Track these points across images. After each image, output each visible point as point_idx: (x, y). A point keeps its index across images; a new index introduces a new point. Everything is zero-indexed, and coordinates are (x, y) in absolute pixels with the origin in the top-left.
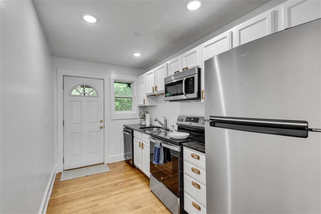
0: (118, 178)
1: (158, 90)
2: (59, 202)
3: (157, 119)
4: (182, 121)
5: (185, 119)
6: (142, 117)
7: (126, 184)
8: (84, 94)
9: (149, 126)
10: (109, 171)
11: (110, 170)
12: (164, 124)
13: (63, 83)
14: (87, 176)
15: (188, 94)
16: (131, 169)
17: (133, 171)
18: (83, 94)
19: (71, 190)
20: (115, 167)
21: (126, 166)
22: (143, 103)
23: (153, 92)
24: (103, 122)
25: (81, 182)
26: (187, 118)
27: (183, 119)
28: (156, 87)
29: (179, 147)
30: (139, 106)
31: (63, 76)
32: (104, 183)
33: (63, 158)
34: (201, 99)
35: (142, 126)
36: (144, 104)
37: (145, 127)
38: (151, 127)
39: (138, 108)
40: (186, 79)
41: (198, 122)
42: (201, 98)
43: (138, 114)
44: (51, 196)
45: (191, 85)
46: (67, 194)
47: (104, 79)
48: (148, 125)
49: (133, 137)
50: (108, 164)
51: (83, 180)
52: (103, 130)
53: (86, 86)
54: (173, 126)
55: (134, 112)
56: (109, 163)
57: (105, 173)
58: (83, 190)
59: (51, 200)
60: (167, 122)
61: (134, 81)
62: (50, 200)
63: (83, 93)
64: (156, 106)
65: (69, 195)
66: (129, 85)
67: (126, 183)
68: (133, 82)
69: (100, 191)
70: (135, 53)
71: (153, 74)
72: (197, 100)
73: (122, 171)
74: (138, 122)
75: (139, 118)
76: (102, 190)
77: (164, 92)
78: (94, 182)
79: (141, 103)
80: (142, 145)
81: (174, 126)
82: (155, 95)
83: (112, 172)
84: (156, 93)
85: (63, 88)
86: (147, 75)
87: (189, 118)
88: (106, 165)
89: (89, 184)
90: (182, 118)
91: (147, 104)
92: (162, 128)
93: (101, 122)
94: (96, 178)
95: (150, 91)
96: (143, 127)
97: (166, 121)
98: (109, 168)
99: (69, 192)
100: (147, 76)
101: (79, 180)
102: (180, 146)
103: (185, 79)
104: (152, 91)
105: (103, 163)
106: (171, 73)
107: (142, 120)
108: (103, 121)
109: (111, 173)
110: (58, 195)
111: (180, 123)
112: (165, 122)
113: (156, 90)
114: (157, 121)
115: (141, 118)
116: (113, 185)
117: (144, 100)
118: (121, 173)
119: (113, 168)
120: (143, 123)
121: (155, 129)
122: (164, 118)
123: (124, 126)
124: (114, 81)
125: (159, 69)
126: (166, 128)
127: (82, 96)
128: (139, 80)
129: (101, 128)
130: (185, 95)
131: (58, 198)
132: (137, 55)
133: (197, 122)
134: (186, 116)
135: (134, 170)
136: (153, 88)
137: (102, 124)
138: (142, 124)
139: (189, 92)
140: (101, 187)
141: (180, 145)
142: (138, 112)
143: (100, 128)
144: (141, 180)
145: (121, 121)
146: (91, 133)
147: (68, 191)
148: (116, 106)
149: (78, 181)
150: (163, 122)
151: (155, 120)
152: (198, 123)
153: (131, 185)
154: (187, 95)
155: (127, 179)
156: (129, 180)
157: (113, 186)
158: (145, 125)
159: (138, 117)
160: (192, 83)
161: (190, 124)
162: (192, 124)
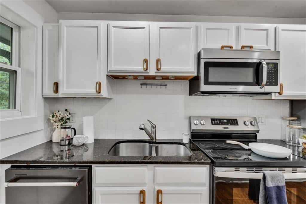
1: (163, 68)
23: (146, 70)
26: (211, 119)
28: (159, 62)
36: (99, 93)
64: (112, 99)
87: (216, 119)
97: (155, 127)
113: (158, 68)
114: (144, 130)
117: (100, 84)
136: (145, 61)
139: (268, 84)
151: (142, 128)
152: (238, 125)
160: (273, 72)
161: (224, 128)
162: (228, 128)
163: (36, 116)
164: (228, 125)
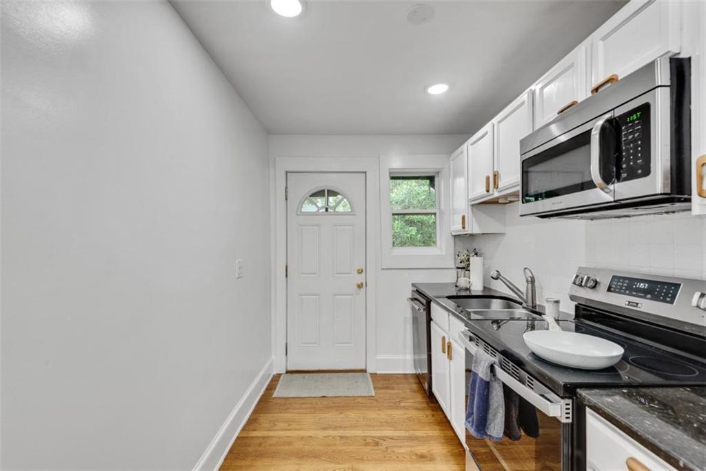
0: (387, 422)
1: (501, 184)
2: (250, 449)
3: (500, 274)
4: (594, 287)
5: (605, 282)
6: (462, 265)
7: (402, 451)
8: (327, 210)
9: (480, 294)
10: (374, 395)
11: (376, 393)
12: (523, 289)
13: (286, 188)
14: (323, 397)
15: (619, 181)
16: (425, 405)
17: (429, 413)
18: (324, 210)
19: (282, 425)
20: (387, 388)
21: (415, 392)
22: (461, 226)
23: (488, 191)
24: (364, 273)
25: (306, 408)
26: (614, 277)
27: (596, 282)
28: (496, 176)
29: (563, 402)
30: (454, 234)
31: (287, 173)
32: (352, 427)
33: (287, 344)
34: (689, 200)
35: (461, 290)
36: (464, 228)
37: (467, 293)
38: (488, 296)
39: (451, 241)
40: (609, 121)
41: (673, 297)
42: (695, 196)
43: (453, 257)
44: (244, 429)
45: (634, 141)
46: (271, 433)
47: (365, 173)
48: (477, 288)
49: (429, 320)
50: (374, 376)
51: (312, 403)
52: (364, 293)
53: (328, 191)
54: (557, 302)
55: (442, 251)
56: (378, 372)
57: (360, 400)
58: (302, 433)
59: (242, 437)
60: (537, 284)
61: (443, 168)
62: (238, 438)
63: (322, 208)
64: (503, 234)
65: (274, 437)
66: (431, 179)
67: (401, 447)
68: (438, 173)
69: (335, 448)
70: (431, 85)
71: (488, 138)
72: (668, 206)
73: (402, 404)
74: (449, 277)
75: (453, 266)
76: (340, 448)
77: (519, 188)
78: (331, 417)
79: (457, 227)
80: (448, 349)
81: (560, 304)
82: (494, 202)
83: (377, 401)
84: (496, 194)
85: (286, 199)
86: (472, 144)
87: (624, 278)
88: (369, 376)
89: (320, 419)
90: (593, 277)
91: (473, 228)
92: (521, 304)
93: (360, 272)
94: (339, 407)
95: (479, 191)
96: (463, 293)
97: (533, 281)
98: (375, 388)
99: (275, 428)
100: (470, 147)
101: (304, 404)
102: (570, 401)
103: (600, 122)
104: (485, 189)
105: (364, 371)
106: (546, 118)
107: (462, 272)
108: (364, 270)
109: (375, 404)
110: (254, 430)
111: (586, 294)
112: (530, 285)
113: (496, 186)
114: (499, 280)
115: (458, 268)
116: (368, 440)
117: (463, 218)
118: (397, 408)
119: (383, 388)
120: (463, 282)
121: (496, 305)
122: (525, 272)
123: (413, 285)
124: (390, 173)
125: (506, 117)
126: (534, 307)
127: (322, 214)
128: (452, 162)
129: (360, 286)
130: (602, 189)
131: (252, 437)
132: (438, 90)
133: (664, 301)
134: (613, 271)
135: (433, 410)
136: (488, 178)
137: (360, 279)
138: (458, 284)
139: (624, 175)
140: (341, 437)
141: (569, 398)
142: (452, 252)
143: (356, 288)
144: (444, 451)
145: (406, 273)
146: (337, 297)
147: (276, 425)
148: (409, 235)
149: (303, 406)
150: (523, 286)
151: (494, 276)
152: (672, 302)
153: (414, 457)
154: (611, 187)
155: (407, 434)
156: (411, 438)
157: (367, 444)
158: (468, 289)
159: (451, 263)
160: (636, 135)
161: (629, 302)
162: (639, 305)
163: (444, 253)
164: (644, 297)
